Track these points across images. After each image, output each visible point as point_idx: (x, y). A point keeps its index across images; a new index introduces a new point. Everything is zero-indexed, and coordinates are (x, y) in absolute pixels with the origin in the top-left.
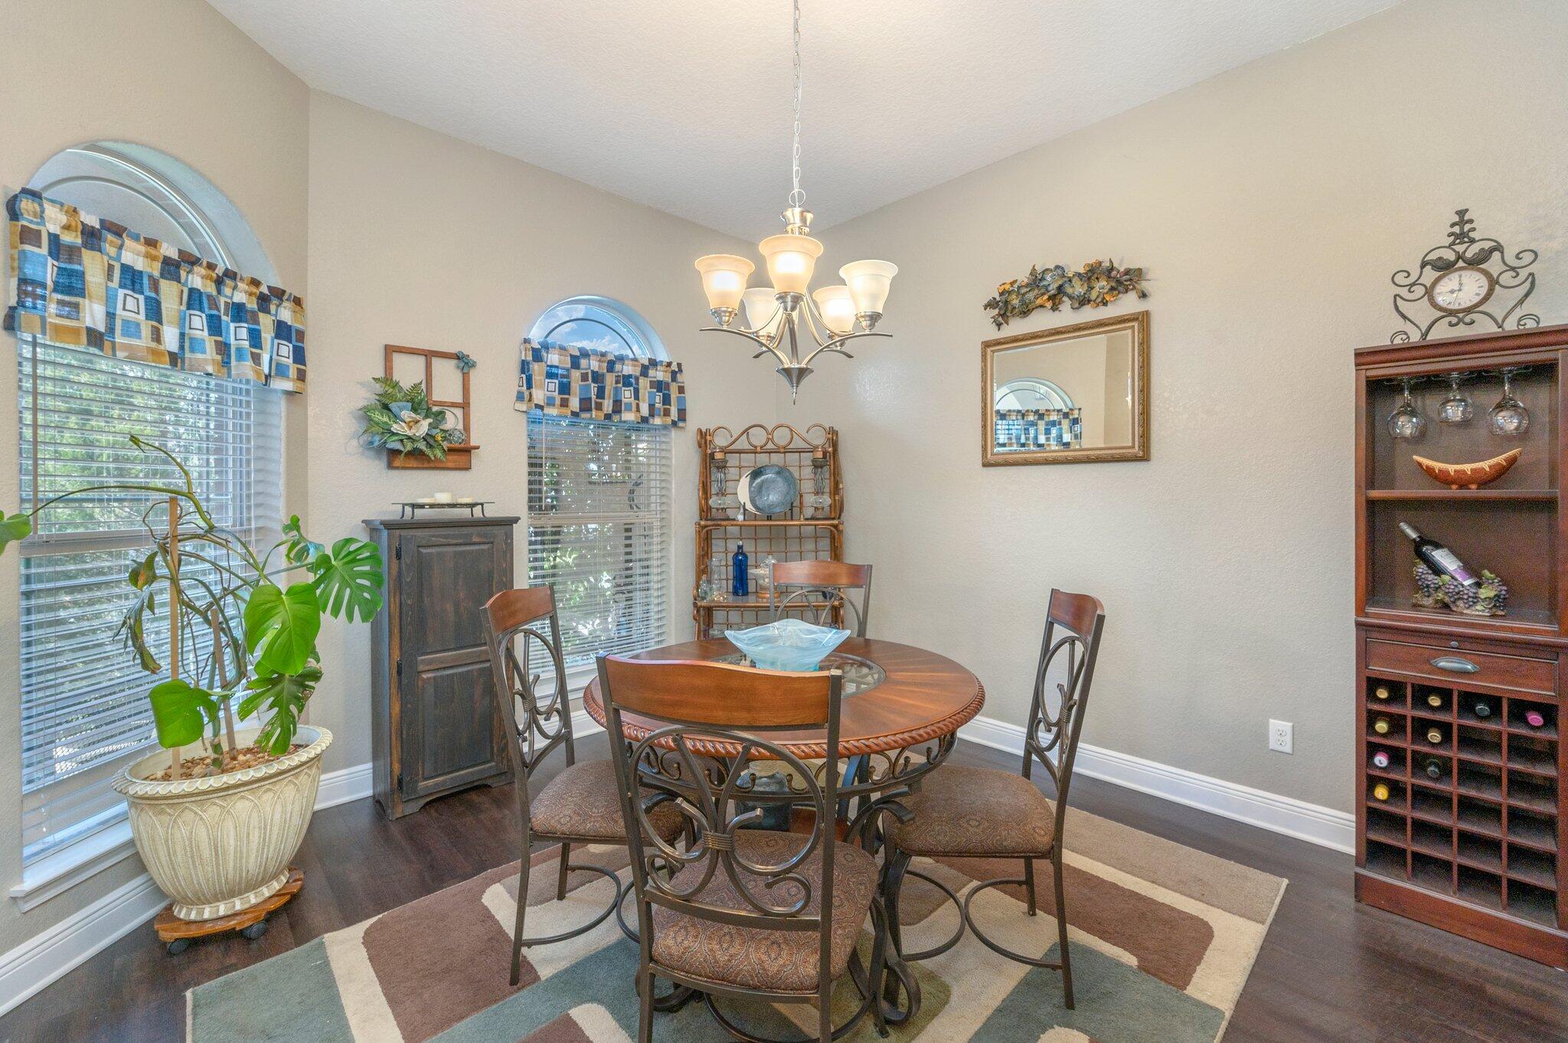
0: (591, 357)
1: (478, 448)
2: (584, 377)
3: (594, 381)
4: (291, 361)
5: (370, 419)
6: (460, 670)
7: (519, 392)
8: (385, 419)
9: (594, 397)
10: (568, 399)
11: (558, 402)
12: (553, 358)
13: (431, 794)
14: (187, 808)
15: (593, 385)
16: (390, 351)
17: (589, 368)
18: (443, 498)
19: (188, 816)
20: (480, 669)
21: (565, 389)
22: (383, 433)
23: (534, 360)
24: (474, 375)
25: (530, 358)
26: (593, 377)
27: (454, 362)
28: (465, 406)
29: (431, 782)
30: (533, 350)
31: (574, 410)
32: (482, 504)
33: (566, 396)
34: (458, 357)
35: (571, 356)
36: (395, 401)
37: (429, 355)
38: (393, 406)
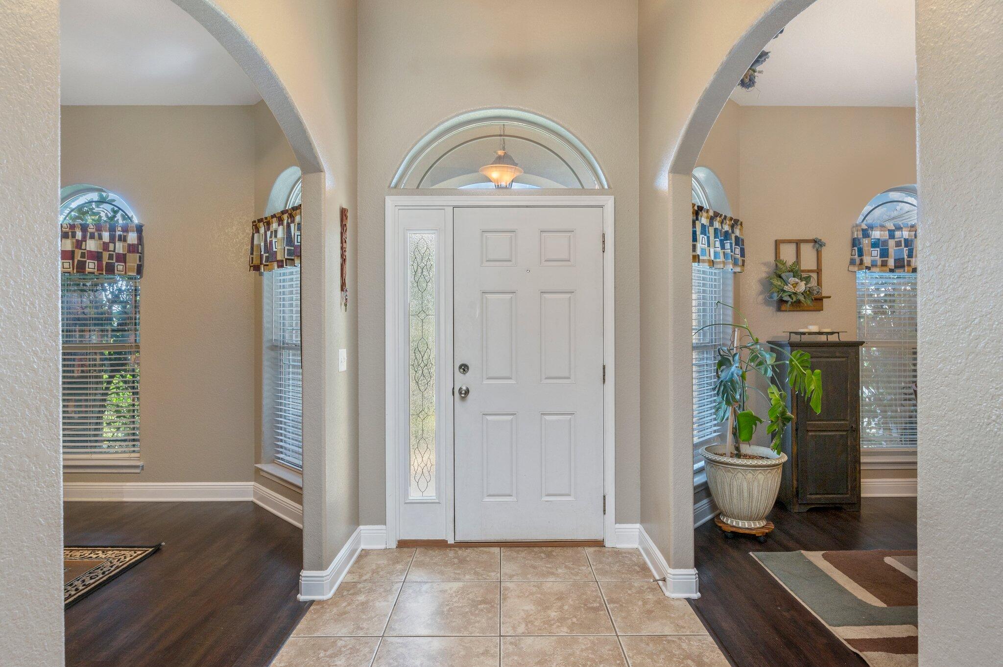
0: (904, 229)
1: (829, 297)
2: (898, 244)
3: (906, 246)
4: (739, 256)
5: (772, 284)
6: (830, 433)
7: (851, 259)
8: (779, 283)
9: (906, 257)
10: (887, 261)
11: (879, 263)
12: (876, 234)
13: (812, 504)
14: (739, 471)
15: (905, 249)
16: (777, 243)
17: (902, 237)
18: (814, 328)
19: (740, 475)
20: (841, 435)
21: (884, 254)
22: (778, 292)
23: (863, 237)
24: (825, 251)
25: (860, 236)
26: (905, 243)
27: (812, 244)
28: (819, 272)
29: (813, 497)
30: (863, 230)
31: (891, 268)
32: (838, 333)
33: (886, 259)
34: (815, 241)
35: (889, 230)
36: (783, 272)
37: (798, 243)
38: (783, 275)
